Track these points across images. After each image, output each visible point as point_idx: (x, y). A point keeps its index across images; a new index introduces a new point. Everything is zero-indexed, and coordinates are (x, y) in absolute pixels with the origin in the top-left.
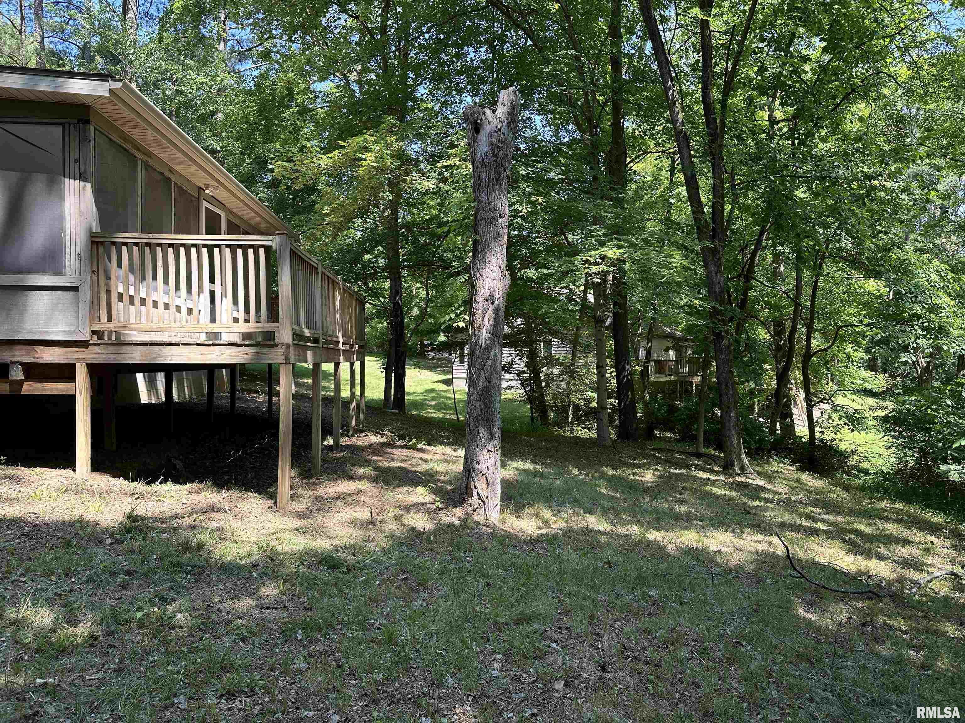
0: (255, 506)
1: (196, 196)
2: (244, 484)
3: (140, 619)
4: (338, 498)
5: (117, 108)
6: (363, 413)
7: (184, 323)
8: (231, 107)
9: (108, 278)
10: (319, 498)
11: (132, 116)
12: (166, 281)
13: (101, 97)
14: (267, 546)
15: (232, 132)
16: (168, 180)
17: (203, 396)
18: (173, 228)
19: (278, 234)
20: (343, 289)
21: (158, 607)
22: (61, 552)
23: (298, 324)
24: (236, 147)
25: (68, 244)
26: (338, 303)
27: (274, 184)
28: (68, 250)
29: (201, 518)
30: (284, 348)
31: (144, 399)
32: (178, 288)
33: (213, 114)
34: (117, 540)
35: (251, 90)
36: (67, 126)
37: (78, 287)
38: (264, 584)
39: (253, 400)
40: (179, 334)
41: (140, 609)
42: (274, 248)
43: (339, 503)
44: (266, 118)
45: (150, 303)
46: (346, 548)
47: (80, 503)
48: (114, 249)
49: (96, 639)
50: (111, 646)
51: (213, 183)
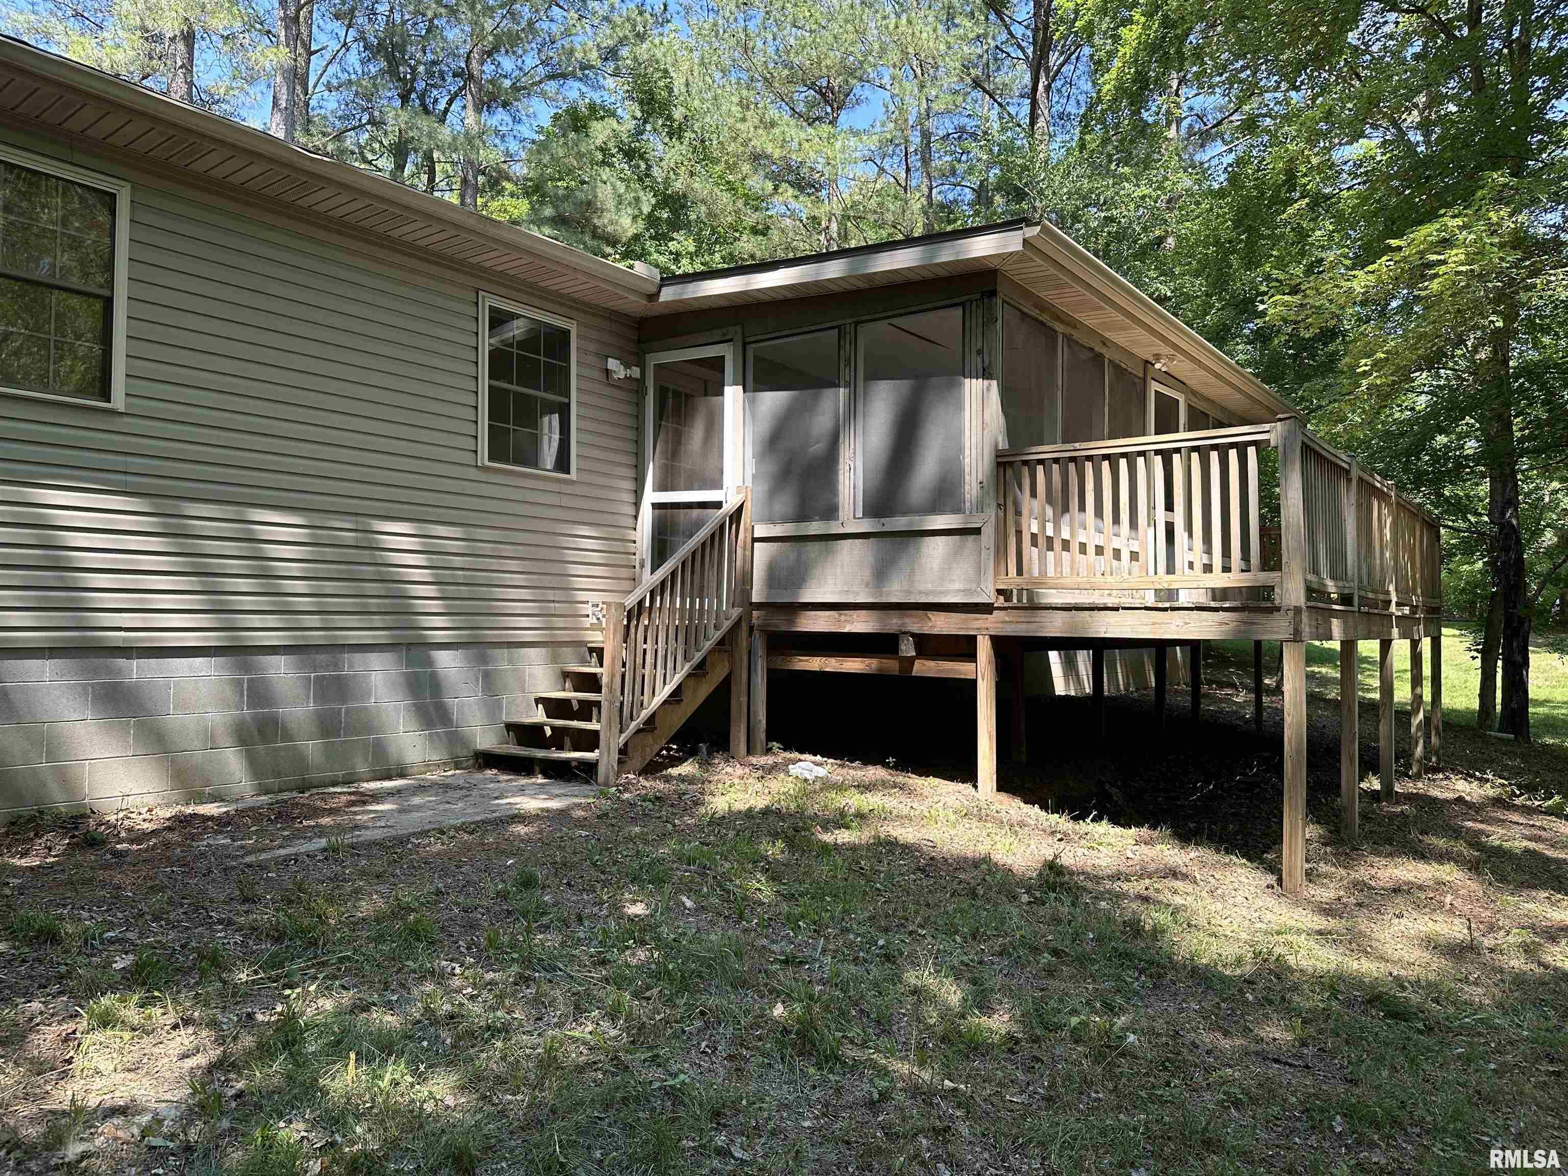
0: (1243, 879)
1: (1141, 375)
2: (1221, 841)
3: (1075, 1028)
4: (1396, 891)
5: (1033, 264)
6: (1438, 733)
7: (1126, 576)
8: (1188, 224)
9: (1018, 513)
10: (1359, 886)
11: (1053, 271)
12: (1099, 513)
13: (1012, 253)
14: (1270, 953)
15: (1190, 263)
16: (1098, 358)
17: (1146, 688)
18: (1106, 430)
19: (1280, 420)
20: (1398, 503)
21: (1100, 1017)
22: (966, 903)
23: (1316, 572)
24: (1197, 286)
25: (967, 469)
26: (1387, 532)
27: (1262, 337)
28: (967, 478)
29: (1156, 886)
30: (1291, 614)
31: (1060, 688)
32: (1116, 520)
33: (1160, 240)
34: (1036, 898)
35: (1221, 188)
36: (968, 304)
37: (980, 529)
38: (1266, 1016)
39: (1227, 700)
40: (1114, 593)
41: (1074, 1012)
42: (1273, 444)
43: (1399, 899)
44: (1249, 229)
45: (1075, 547)
46: (1420, 987)
47: (984, 834)
48: (1026, 471)
49: (1017, 1042)
50: (1037, 1059)
51: (1168, 350)
